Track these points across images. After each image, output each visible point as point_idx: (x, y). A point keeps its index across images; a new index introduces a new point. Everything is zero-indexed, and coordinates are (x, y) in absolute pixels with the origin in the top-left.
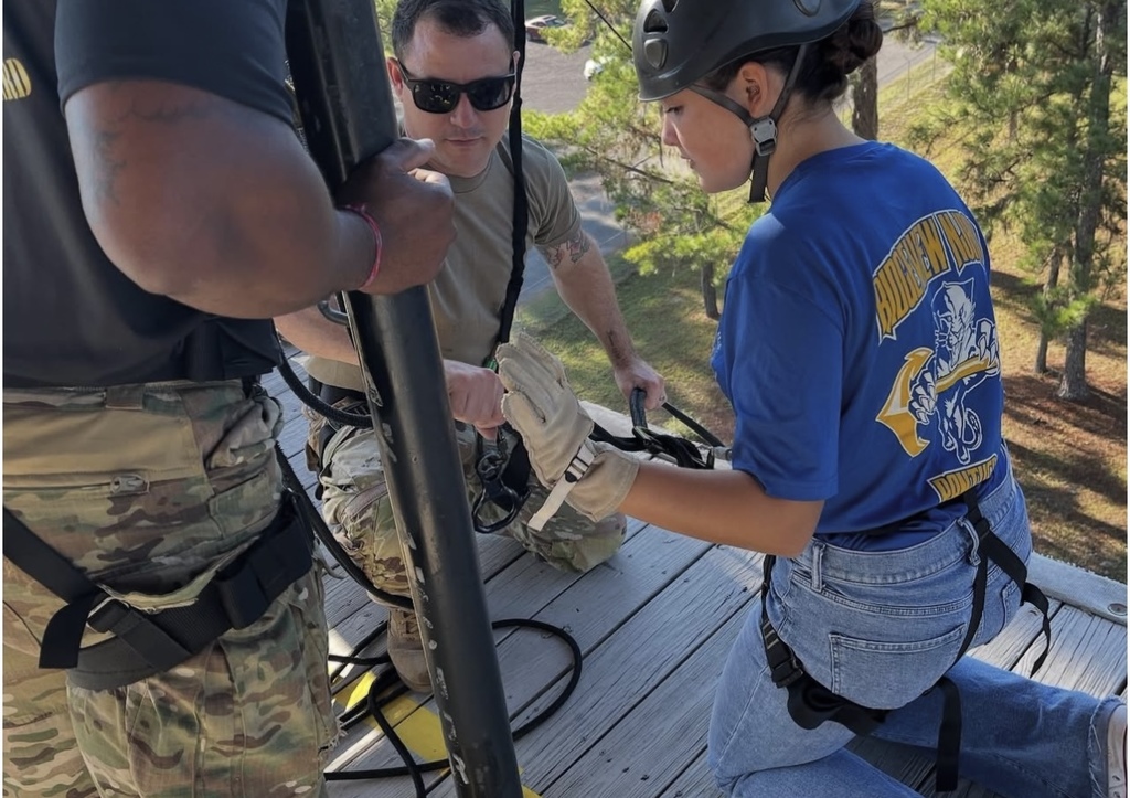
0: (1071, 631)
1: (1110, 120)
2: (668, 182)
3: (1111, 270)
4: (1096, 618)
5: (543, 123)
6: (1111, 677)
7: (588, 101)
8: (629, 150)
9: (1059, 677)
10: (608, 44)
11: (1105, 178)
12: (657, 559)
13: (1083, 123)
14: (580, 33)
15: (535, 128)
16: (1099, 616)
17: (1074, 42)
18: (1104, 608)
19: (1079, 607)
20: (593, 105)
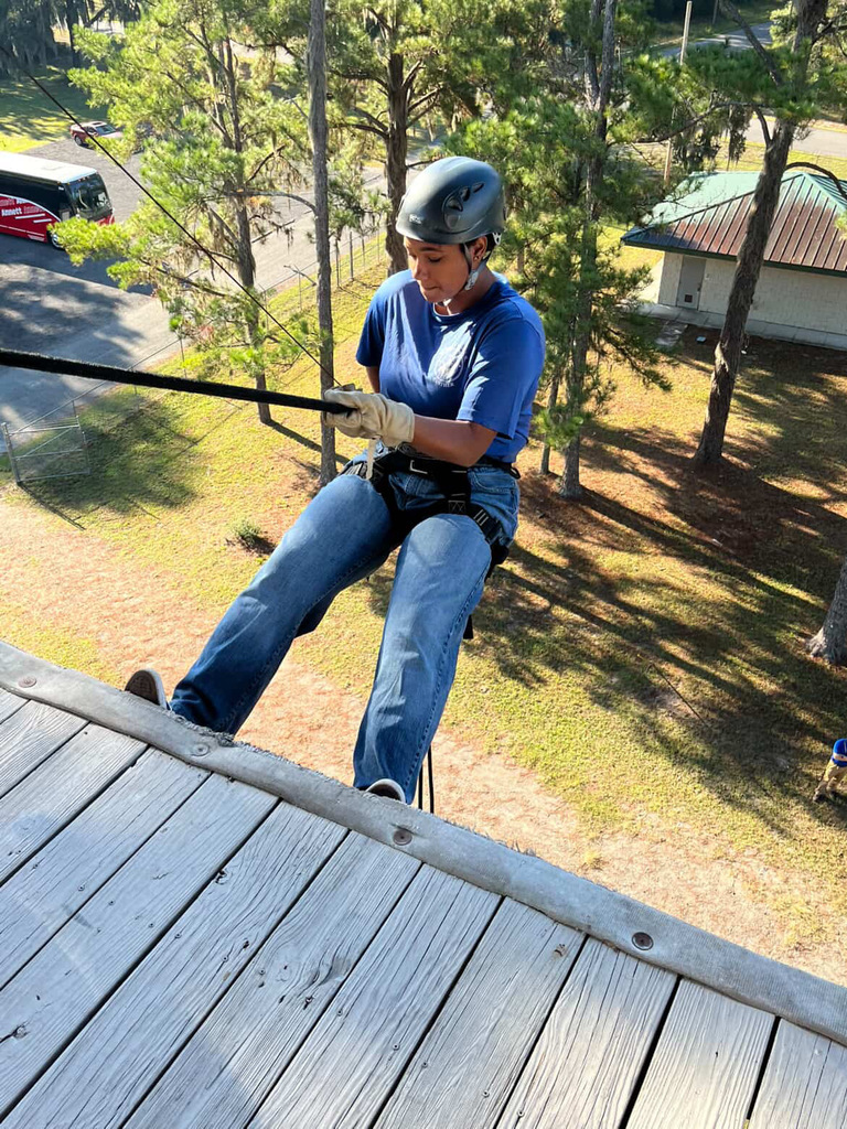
0: (597, 976)
1: (597, 259)
2: (220, 295)
3: (600, 389)
4: (621, 954)
5: (95, 233)
6: (639, 1040)
7: (139, 212)
8: (182, 260)
9: (586, 1046)
10: (156, 159)
11: (594, 307)
12: (143, 905)
13: (576, 259)
14: (129, 145)
15: (85, 236)
16: (624, 952)
17: (569, 187)
18: (626, 939)
19: (604, 942)
20: (144, 217)
